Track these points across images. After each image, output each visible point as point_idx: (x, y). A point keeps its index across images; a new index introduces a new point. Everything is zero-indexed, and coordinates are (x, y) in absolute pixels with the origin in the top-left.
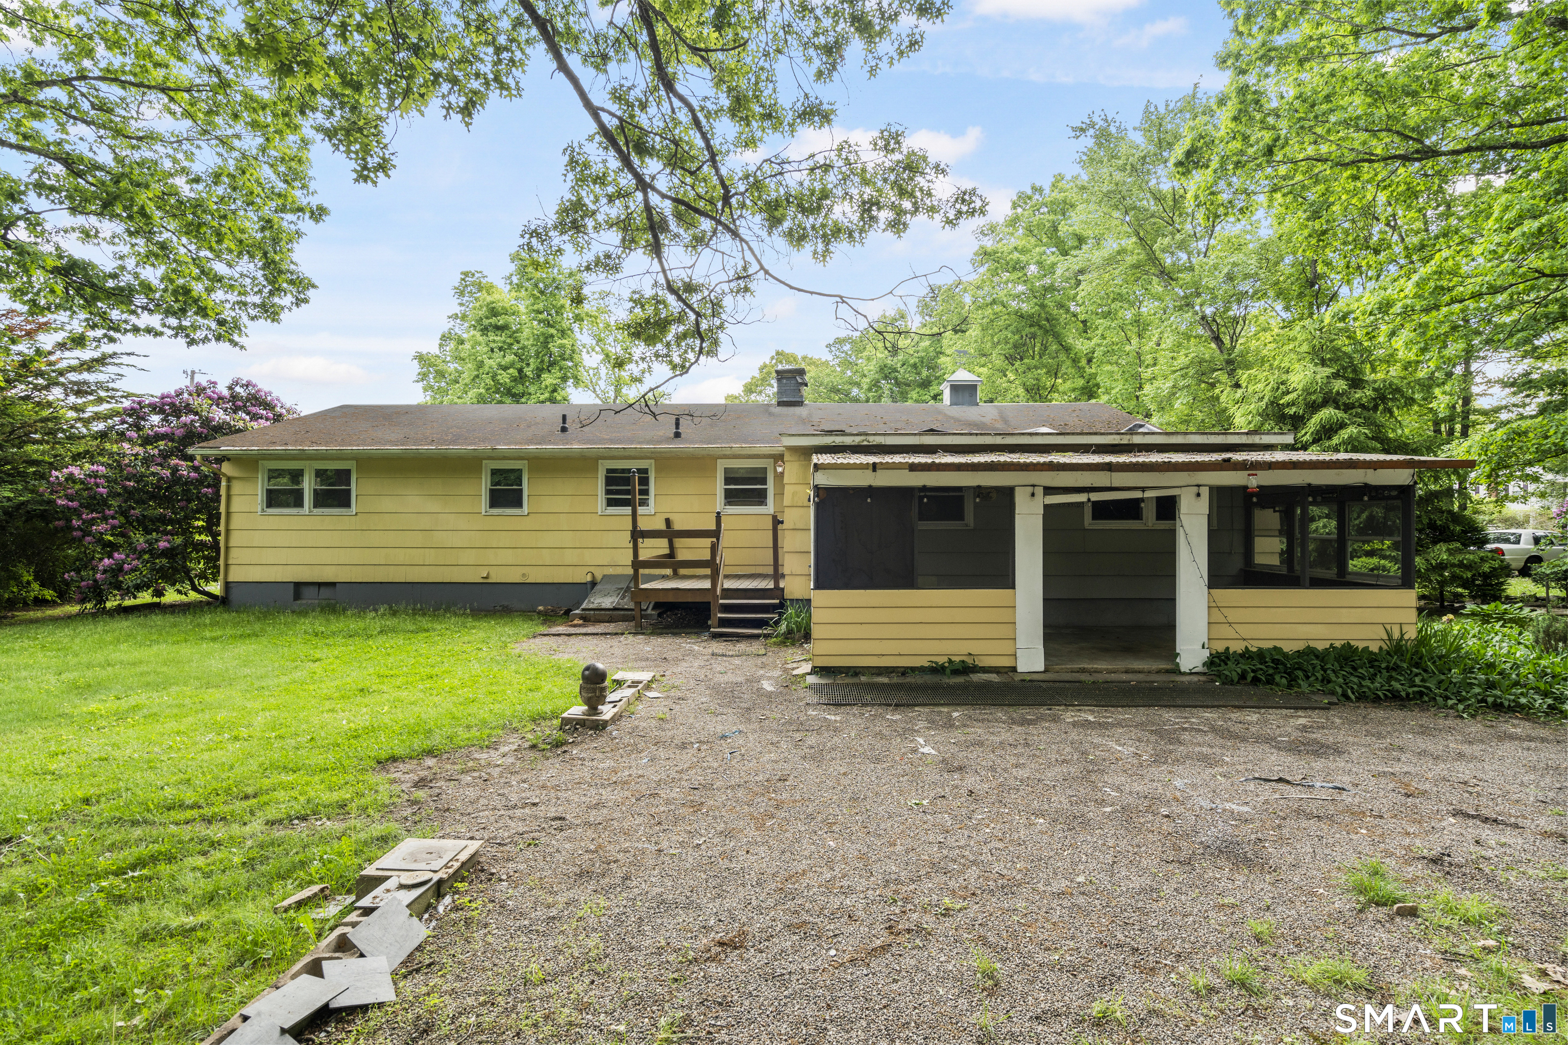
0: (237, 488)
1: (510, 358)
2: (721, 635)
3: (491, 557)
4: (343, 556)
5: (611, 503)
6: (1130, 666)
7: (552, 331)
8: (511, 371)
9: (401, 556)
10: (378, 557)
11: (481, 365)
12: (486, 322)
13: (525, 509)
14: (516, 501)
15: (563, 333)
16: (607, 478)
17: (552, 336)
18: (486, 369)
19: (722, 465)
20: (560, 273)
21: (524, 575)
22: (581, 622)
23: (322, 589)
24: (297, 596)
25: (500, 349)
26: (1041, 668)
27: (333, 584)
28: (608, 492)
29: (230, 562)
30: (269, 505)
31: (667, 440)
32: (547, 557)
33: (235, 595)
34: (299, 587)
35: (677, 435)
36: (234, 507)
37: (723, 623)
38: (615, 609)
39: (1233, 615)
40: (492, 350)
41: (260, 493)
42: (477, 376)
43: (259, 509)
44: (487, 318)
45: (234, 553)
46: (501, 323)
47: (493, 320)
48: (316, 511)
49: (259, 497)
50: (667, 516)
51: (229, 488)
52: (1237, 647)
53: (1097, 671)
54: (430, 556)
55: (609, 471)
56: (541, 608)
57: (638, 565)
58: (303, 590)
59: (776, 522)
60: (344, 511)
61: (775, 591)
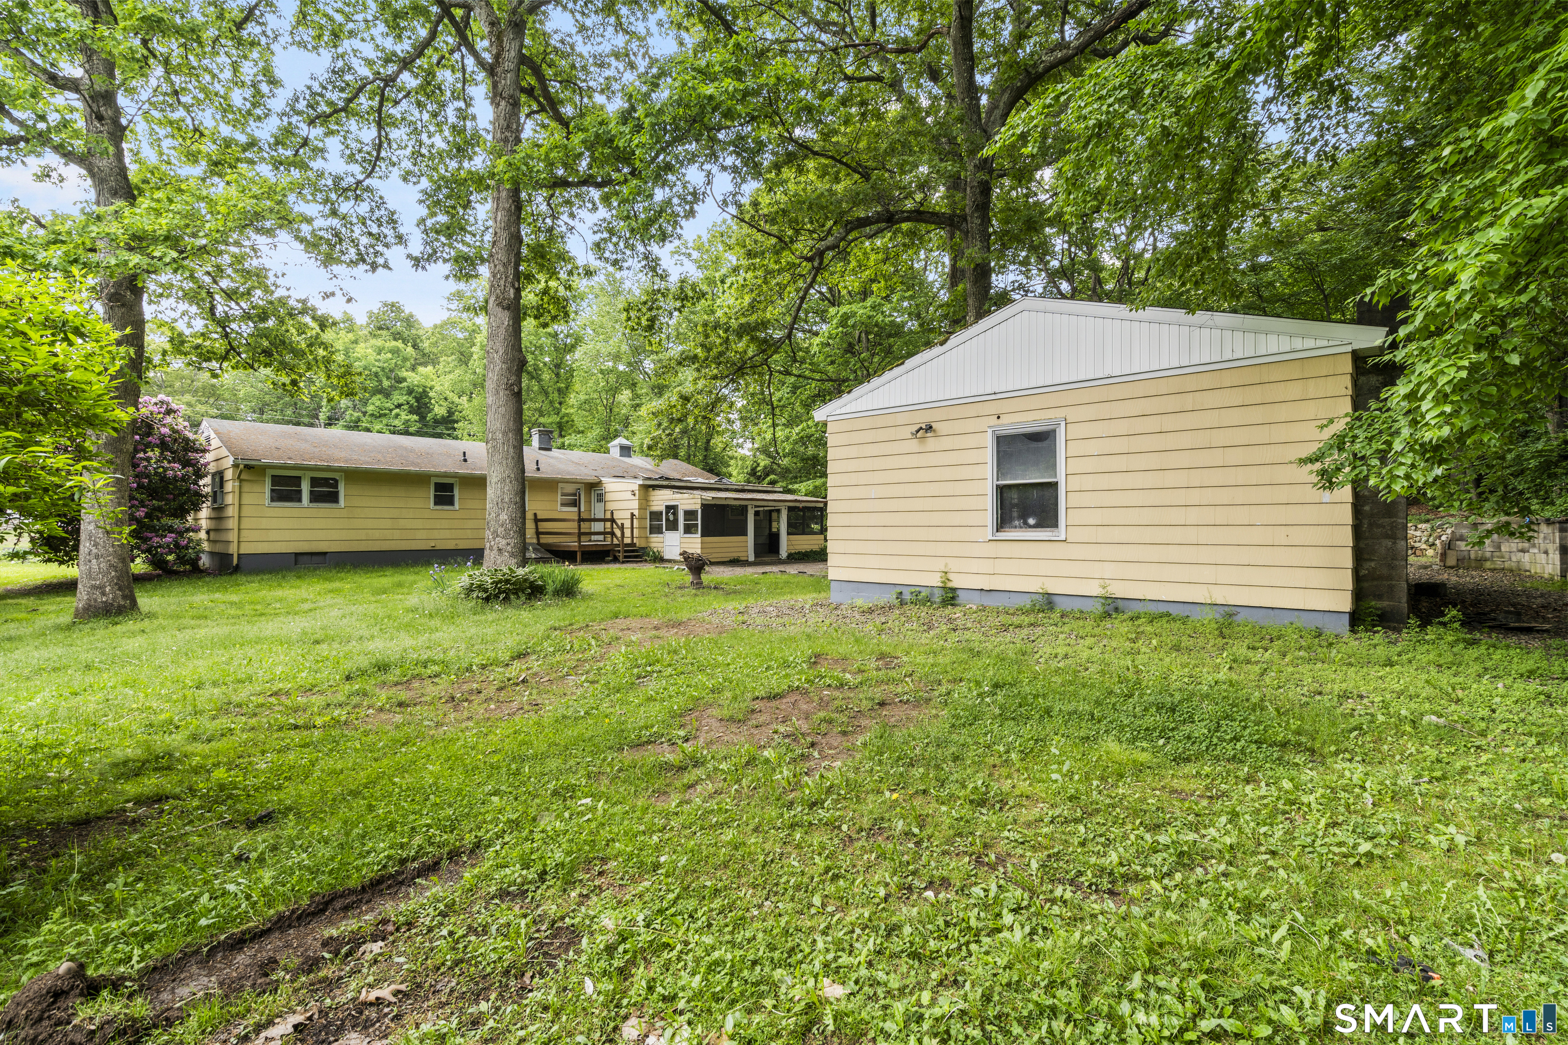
0: (246, 487)
2: (626, 562)
3: (436, 534)
4: (335, 535)
6: (764, 559)
9: (377, 534)
10: (362, 535)
13: (457, 506)
14: (450, 501)
19: (560, 486)
21: (455, 545)
23: (315, 557)
24: (297, 562)
26: (753, 559)
27: (325, 553)
29: (240, 540)
30: (273, 500)
31: (535, 472)
32: (470, 534)
33: (244, 563)
34: (296, 556)
35: (538, 469)
36: (244, 501)
37: (625, 557)
41: (266, 491)
43: (266, 503)
45: (244, 533)
48: (312, 505)
49: (266, 495)
51: (240, 487)
52: (794, 551)
54: (397, 534)
57: (580, 534)
58: (300, 558)
59: (633, 515)
60: (334, 505)
61: (633, 545)
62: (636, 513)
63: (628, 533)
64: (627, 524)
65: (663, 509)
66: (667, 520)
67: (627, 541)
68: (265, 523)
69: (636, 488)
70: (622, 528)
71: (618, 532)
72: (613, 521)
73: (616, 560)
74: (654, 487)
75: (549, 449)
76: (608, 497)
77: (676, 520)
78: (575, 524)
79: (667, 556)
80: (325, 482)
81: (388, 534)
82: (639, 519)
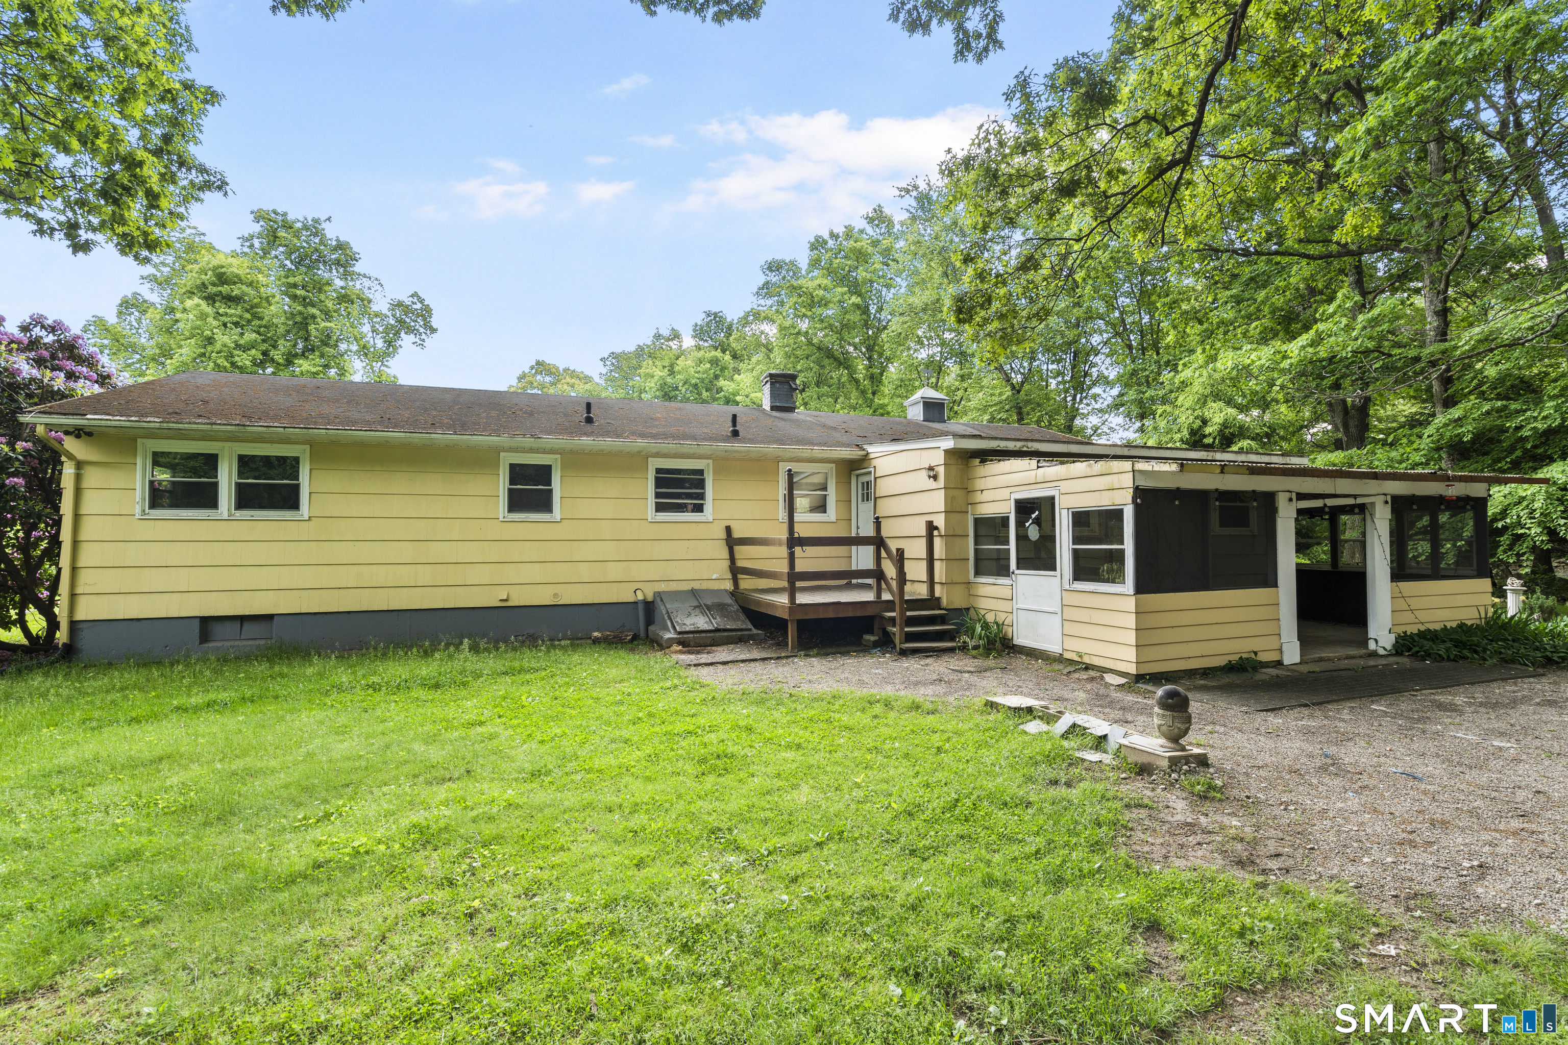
0: (92, 477)
1: (249, 336)
2: (915, 651)
3: (511, 574)
4: (287, 578)
5: (660, 508)
6: (1324, 655)
7: (313, 311)
8: (253, 351)
9: (380, 575)
10: (348, 577)
11: (210, 340)
12: (212, 289)
13: (557, 512)
14: (542, 503)
15: (328, 315)
16: (657, 479)
17: (314, 317)
18: (218, 346)
19: (784, 467)
20: (322, 242)
21: (556, 595)
22: (680, 647)
23: (247, 626)
24: (205, 637)
25: (236, 324)
26: (1297, 659)
27: (269, 618)
28: (658, 495)
29: (79, 590)
30: (153, 505)
31: (725, 439)
32: (585, 572)
33: (85, 641)
34: (207, 625)
35: (735, 433)
36: (86, 508)
37: (910, 637)
38: (717, 630)
39: (1415, 603)
40: (225, 325)
41: (138, 486)
42: (203, 355)
43: (138, 510)
44: (214, 285)
45: (85, 577)
46: (236, 292)
47: (225, 289)
48: (239, 514)
49: (138, 493)
50: (727, 523)
51: (78, 478)
52: (1413, 629)
53: (1329, 660)
54: (425, 575)
55: (658, 471)
56: (596, 634)
57: (794, 576)
58: (217, 629)
59: (931, 527)
60: (288, 514)
61: (932, 601)
62: (940, 521)
63: (916, 571)
64: (916, 549)
65: (1008, 509)
66: (1022, 538)
67: (917, 590)
68: (133, 554)
69: (937, 458)
70: (900, 558)
71: (890, 570)
72: (878, 542)
73: (885, 643)
74: (985, 456)
75: (791, 409)
76: (883, 487)
77: (1048, 540)
78: (783, 551)
79: (1021, 639)
80: (269, 464)
81: (406, 575)
82: (949, 536)
